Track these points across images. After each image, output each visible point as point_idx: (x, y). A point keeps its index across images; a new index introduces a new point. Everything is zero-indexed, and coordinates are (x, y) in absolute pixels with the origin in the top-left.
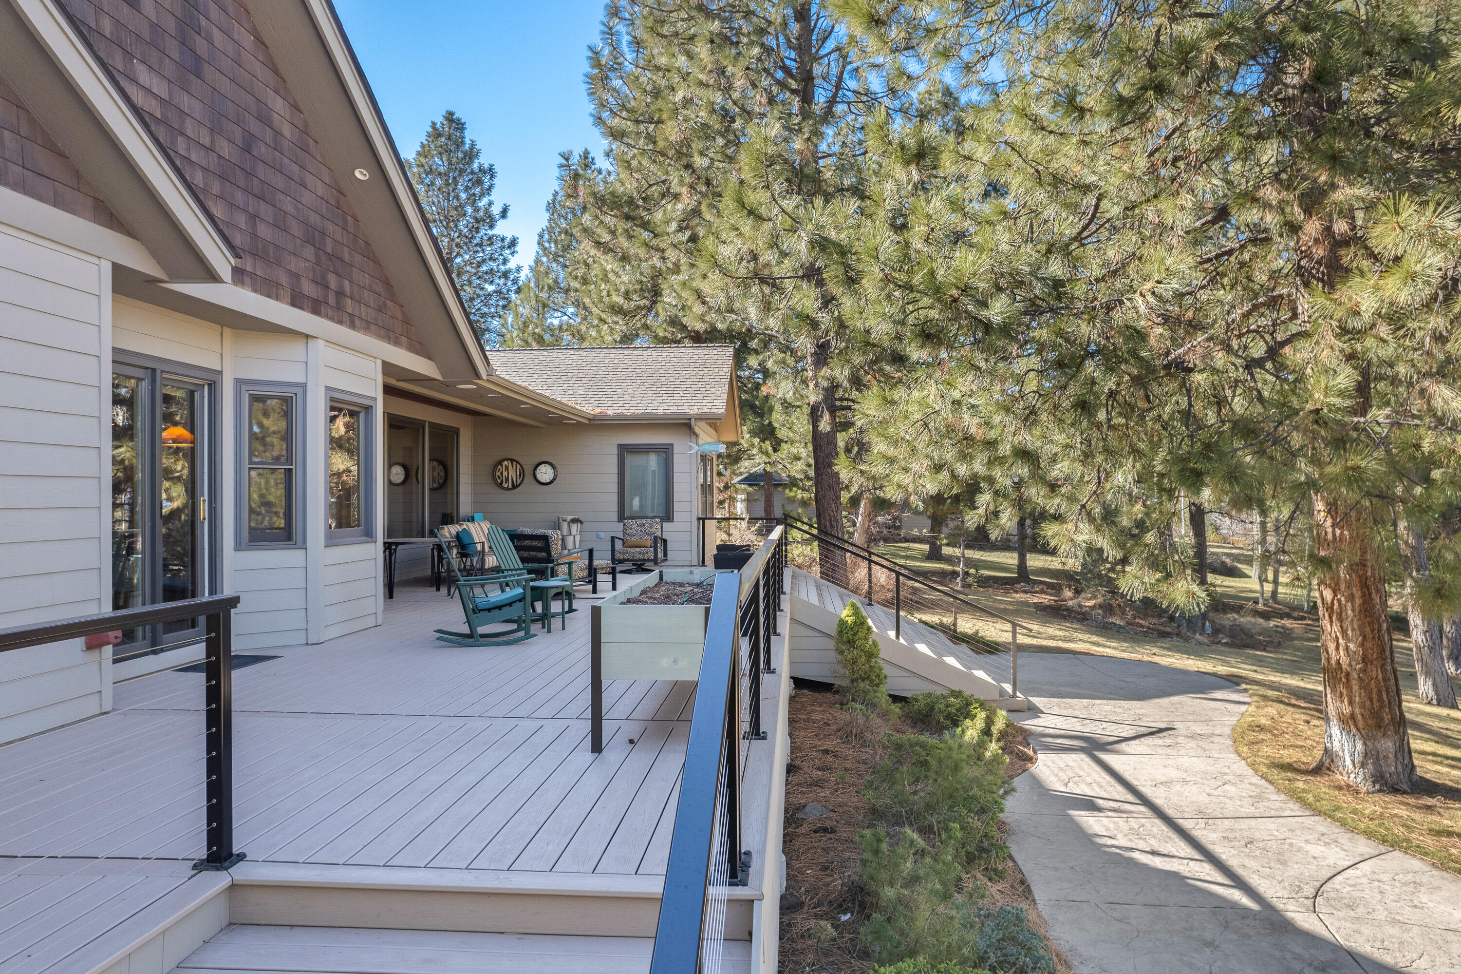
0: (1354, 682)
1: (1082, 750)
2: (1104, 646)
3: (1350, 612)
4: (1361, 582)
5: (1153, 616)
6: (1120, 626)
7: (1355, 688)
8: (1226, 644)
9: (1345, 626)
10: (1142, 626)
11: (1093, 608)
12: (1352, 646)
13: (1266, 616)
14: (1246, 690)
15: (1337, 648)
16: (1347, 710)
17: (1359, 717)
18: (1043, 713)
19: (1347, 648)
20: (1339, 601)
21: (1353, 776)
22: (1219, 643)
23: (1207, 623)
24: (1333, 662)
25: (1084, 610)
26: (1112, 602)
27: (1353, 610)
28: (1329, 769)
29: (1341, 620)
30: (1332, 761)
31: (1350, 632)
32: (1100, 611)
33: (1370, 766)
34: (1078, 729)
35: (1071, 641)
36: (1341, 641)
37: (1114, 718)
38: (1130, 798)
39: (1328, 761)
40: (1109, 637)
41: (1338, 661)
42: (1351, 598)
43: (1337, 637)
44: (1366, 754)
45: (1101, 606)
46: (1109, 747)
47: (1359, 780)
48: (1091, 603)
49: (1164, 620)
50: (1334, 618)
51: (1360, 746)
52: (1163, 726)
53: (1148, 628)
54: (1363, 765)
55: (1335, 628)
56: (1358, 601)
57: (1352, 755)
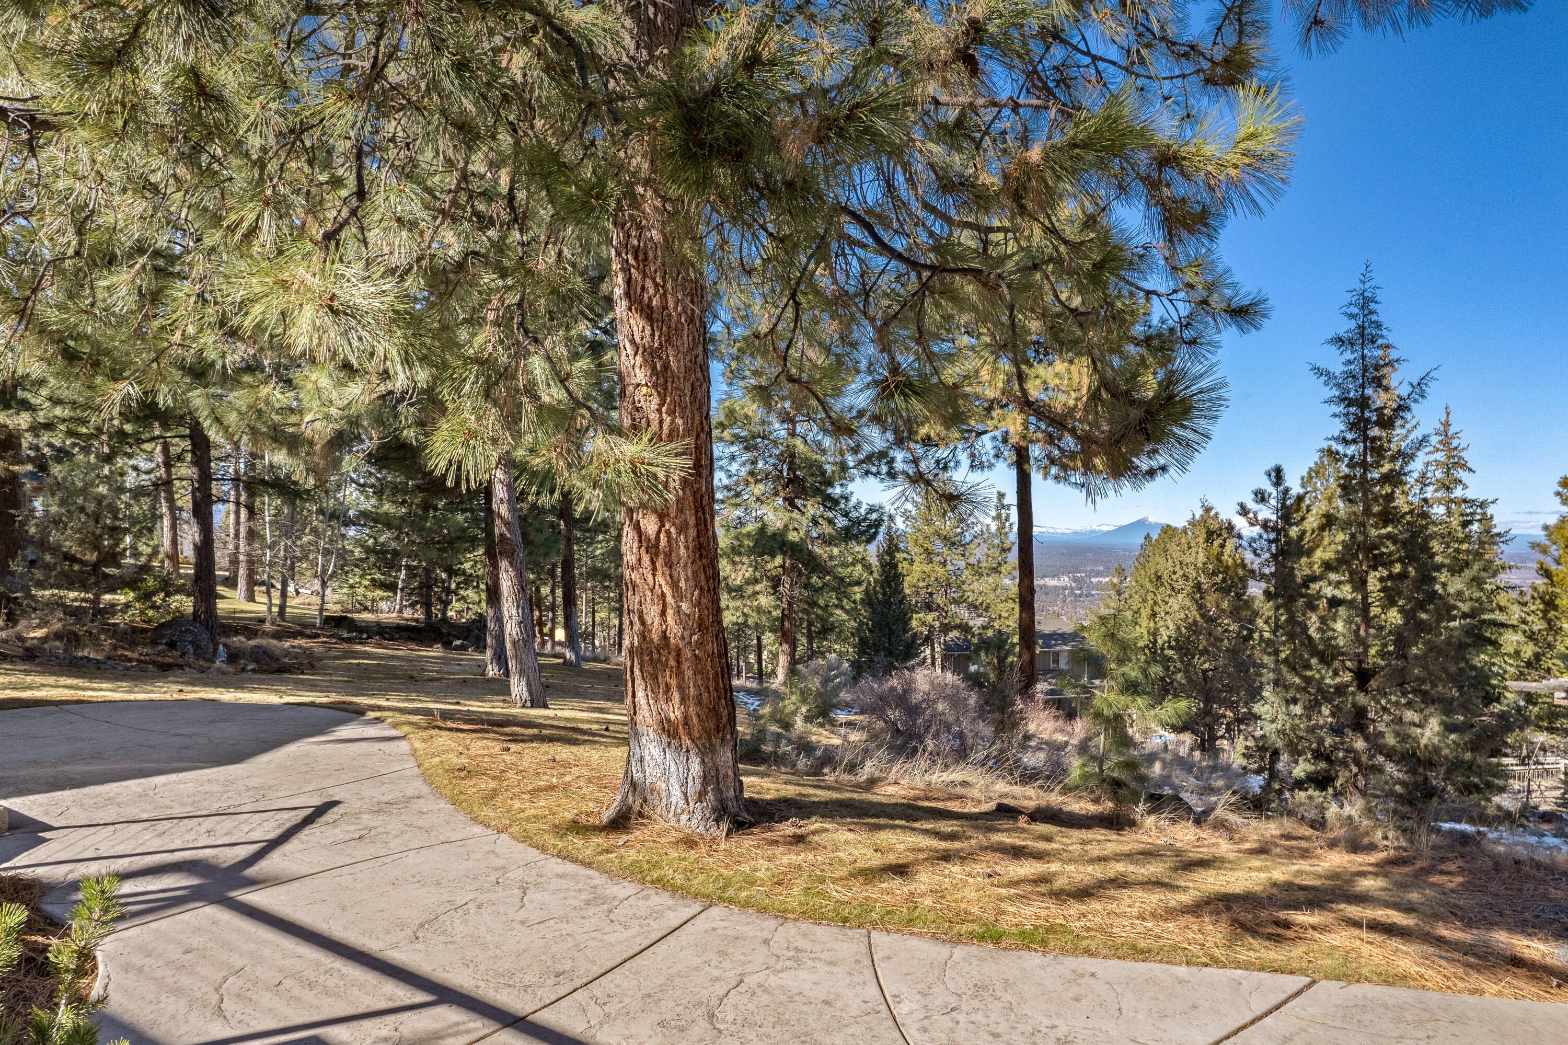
0: (686, 665)
1: (194, 896)
2: (84, 689)
3: (682, 551)
4: (695, 501)
5: (145, 645)
6: (98, 661)
7: (689, 673)
8: (253, 671)
9: (675, 573)
10: (130, 660)
11: (44, 639)
12: (685, 606)
13: (278, 636)
14: (378, 720)
15: (663, 613)
16: (675, 712)
17: (695, 720)
18: (50, 828)
19: (678, 610)
20: (668, 533)
21: (684, 817)
22: (243, 670)
23: (221, 647)
24: (655, 637)
25: (28, 644)
26: (76, 628)
27: (687, 548)
28: (640, 814)
29: (669, 565)
30: (645, 800)
31: (682, 584)
32: (57, 644)
33: (710, 796)
34: (155, 845)
35: (30, 687)
36: (669, 599)
37: (214, 808)
38: (405, 994)
39: (639, 801)
40: (91, 677)
41: (664, 632)
42: (682, 529)
43: (663, 595)
44: (705, 777)
45: (58, 636)
46: (251, 872)
47: (694, 822)
48: (39, 633)
49: (161, 647)
50: (659, 565)
51: (696, 767)
52: (317, 801)
53: (139, 661)
54: (701, 796)
55: (660, 579)
56: (692, 532)
57: (684, 784)
